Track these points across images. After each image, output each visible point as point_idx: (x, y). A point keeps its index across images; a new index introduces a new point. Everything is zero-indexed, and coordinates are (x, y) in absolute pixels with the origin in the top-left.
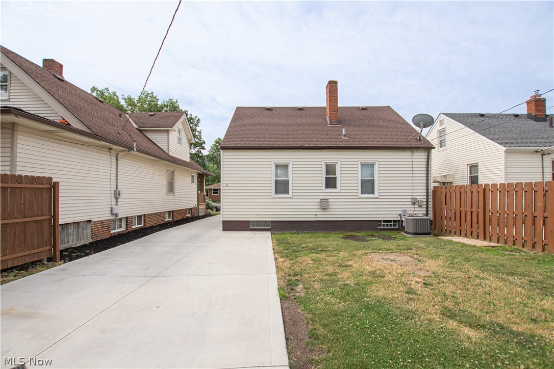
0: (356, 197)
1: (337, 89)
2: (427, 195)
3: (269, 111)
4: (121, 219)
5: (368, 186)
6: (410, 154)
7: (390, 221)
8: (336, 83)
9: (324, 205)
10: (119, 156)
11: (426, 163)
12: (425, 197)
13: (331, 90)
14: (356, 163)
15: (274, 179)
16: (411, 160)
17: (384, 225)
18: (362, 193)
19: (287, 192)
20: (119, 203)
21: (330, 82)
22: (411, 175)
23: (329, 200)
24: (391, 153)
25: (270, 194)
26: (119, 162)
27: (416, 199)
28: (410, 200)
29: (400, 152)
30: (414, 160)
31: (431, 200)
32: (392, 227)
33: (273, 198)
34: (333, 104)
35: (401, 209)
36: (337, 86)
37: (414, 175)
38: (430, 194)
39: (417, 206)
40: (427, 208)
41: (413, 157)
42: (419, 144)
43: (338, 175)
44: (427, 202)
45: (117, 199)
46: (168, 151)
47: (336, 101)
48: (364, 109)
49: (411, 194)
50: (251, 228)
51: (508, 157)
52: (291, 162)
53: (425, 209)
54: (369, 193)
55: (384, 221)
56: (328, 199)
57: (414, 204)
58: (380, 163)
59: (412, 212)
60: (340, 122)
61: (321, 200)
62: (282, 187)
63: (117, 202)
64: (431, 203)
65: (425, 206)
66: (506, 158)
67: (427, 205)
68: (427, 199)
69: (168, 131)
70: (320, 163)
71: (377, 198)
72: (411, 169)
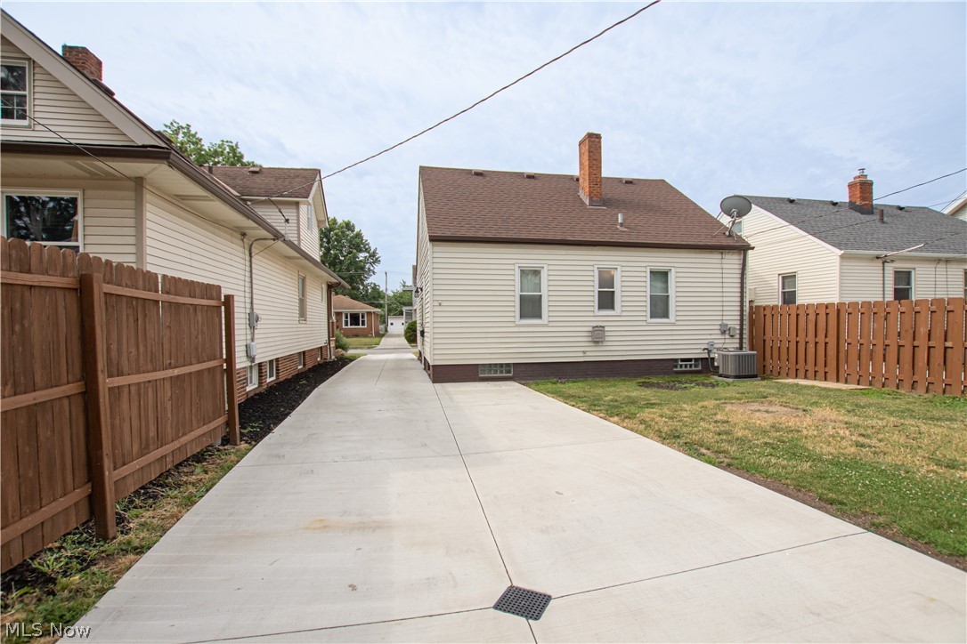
0: (644, 323)
1: (600, 147)
2: (742, 320)
3: (481, 178)
5: (660, 307)
6: (719, 256)
7: (690, 360)
8: (598, 137)
9: (597, 336)
10: (253, 250)
11: (740, 271)
12: (739, 322)
13: (592, 150)
14: (643, 269)
15: (518, 293)
16: (719, 266)
17: (681, 366)
18: (651, 317)
19: (539, 316)
20: (256, 336)
21: (590, 136)
22: (720, 290)
23: (606, 329)
24: (693, 255)
25: (512, 319)
26: (253, 260)
27: (727, 325)
28: (718, 327)
29: (705, 253)
30: (725, 266)
31: (746, 327)
32: (693, 368)
33: (517, 326)
34: (595, 172)
35: (707, 342)
36: (600, 142)
37: (725, 290)
38: (746, 318)
39: (727, 336)
40: (741, 339)
41: (724, 261)
42: (730, 242)
43: (617, 289)
44: (741, 329)
47: (600, 168)
48: (629, 182)
49: (720, 318)
50: (481, 376)
51: (843, 264)
52: (545, 266)
53: (738, 341)
54: (661, 317)
55: (683, 360)
56: (603, 327)
57: (723, 333)
58: (677, 270)
59: (721, 346)
60: (606, 202)
61: (594, 327)
62: (531, 307)
63: (253, 334)
64: (746, 331)
65: (738, 336)
66: (841, 265)
67: (741, 334)
68: (742, 325)
69: (297, 204)
70: (591, 268)
71: (673, 324)
72: (720, 280)
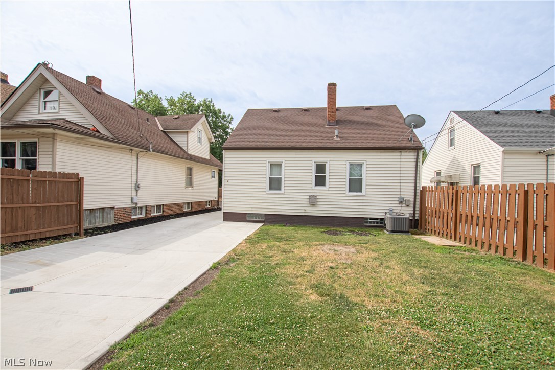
0: (344, 195)
1: (336, 91)
2: (415, 195)
3: (276, 113)
4: (141, 208)
5: (355, 185)
6: (399, 154)
7: (377, 219)
8: (334, 85)
9: (313, 201)
10: (139, 155)
11: (415, 163)
12: (413, 197)
13: (330, 93)
14: (344, 163)
15: (268, 176)
16: (399, 160)
17: (370, 222)
18: (350, 191)
19: (280, 189)
20: (138, 194)
21: (329, 85)
22: (399, 175)
23: (318, 197)
24: (379, 154)
25: (265, 190)
26: (139, 160)
27: (403, 198)
28: (397, 199)
29: (385, 152)
30: (402, 160)
31: (418, 200)
32: (379, 225)
33: (266, 194)
34: (332, 106)
35: (388, 208)
36: (335, 88)
37: (402, 175)
38: (418, 194)
39: (404, 205)
40: (415, 207)
41: (402, 157)
42: (409, 145)
43: (327, 174)
44: (415, 201)
45: (137, 190)
46: (187, 150)
47: (335, 103)
48: (368, 109)
49: (399, 193)
50: (247, 219)
51: (506, 157)
52: (284, 161)
53: (412, 209)
54: (357, 192)
55: (371, 219)
56: (316, 196)
57: (401, 203)
58: (368, 163)
59: (398, 211)
60: (338, 123)
61: (310, 196)
62: (275, 184)
63: (137, 193)
64: (418, 203)
65: (412, 206)
66: (504, 159)
67: (415, 204)
68: (415, 198)
69: (187, 132)
70: (311, 162)
71: (364, 196)
72: (399, 169)
